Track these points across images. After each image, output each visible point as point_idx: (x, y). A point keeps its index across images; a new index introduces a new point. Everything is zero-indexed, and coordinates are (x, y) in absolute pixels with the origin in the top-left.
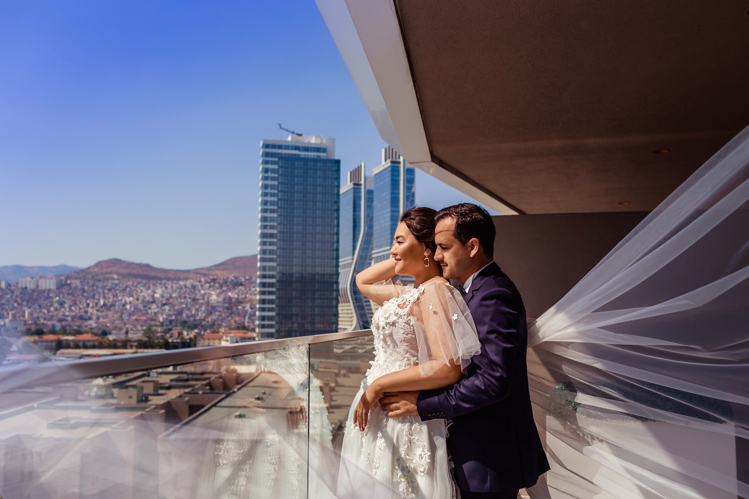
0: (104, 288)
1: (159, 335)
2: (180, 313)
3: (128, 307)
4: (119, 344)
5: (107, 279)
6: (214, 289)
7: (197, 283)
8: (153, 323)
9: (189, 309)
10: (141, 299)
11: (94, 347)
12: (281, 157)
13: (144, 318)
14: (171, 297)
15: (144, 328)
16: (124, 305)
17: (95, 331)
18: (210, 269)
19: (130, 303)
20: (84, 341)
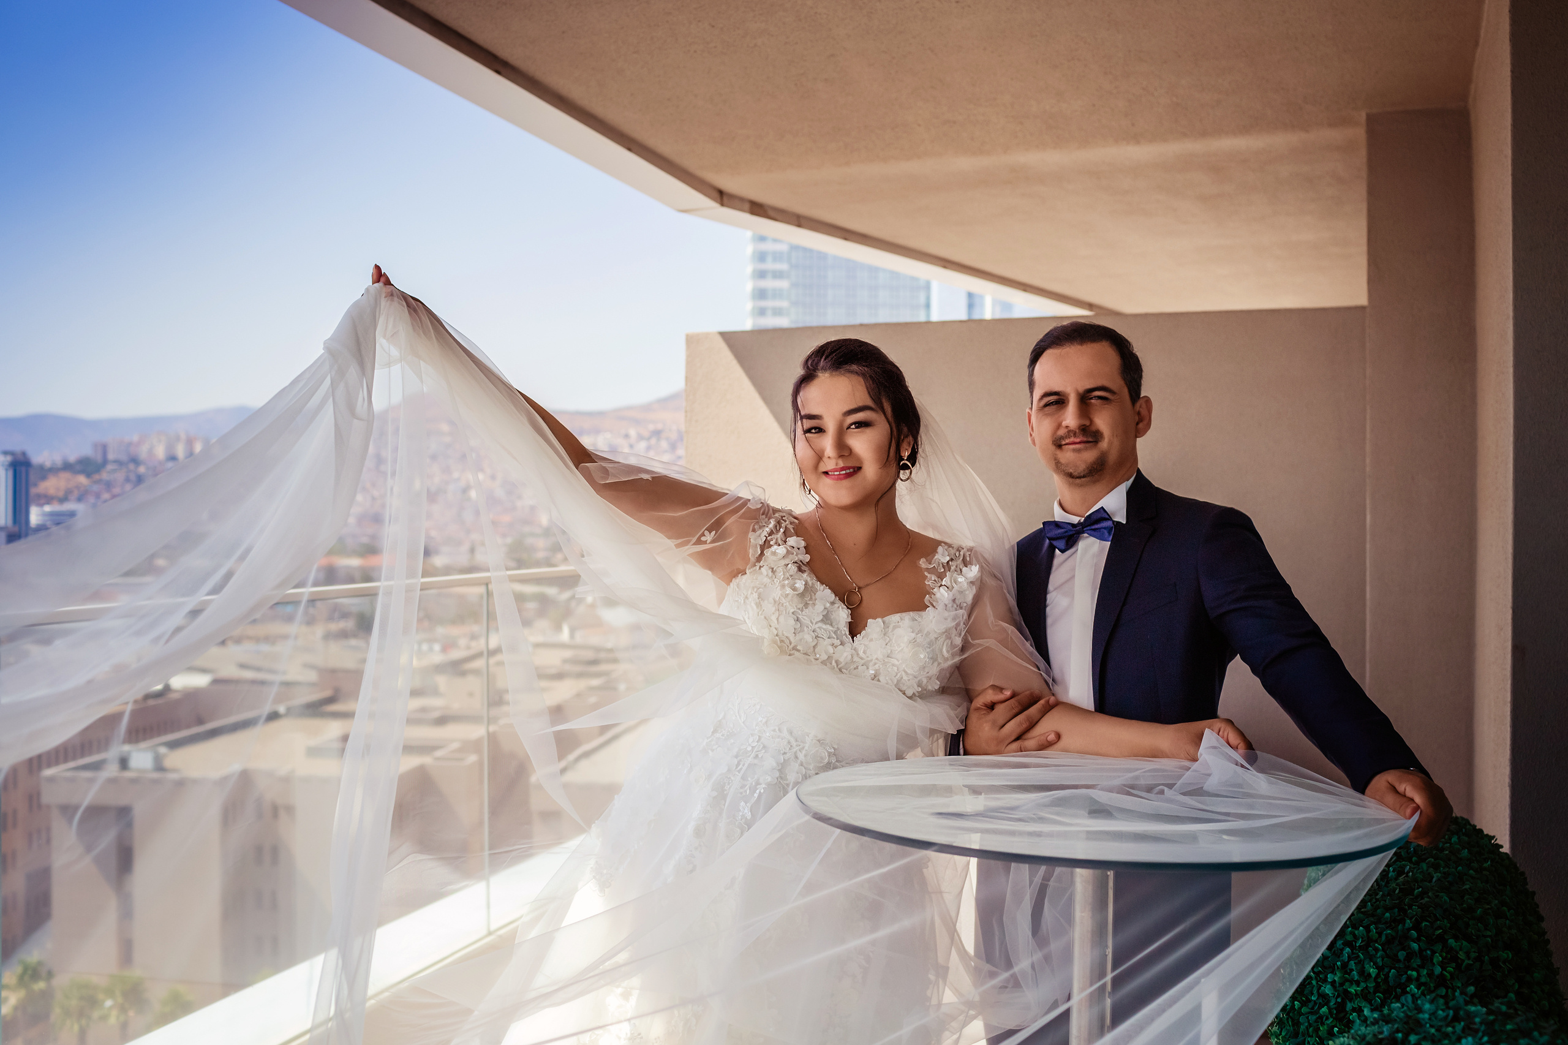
3: (473, 494)
15: (509, 540)
18: (647, 408)
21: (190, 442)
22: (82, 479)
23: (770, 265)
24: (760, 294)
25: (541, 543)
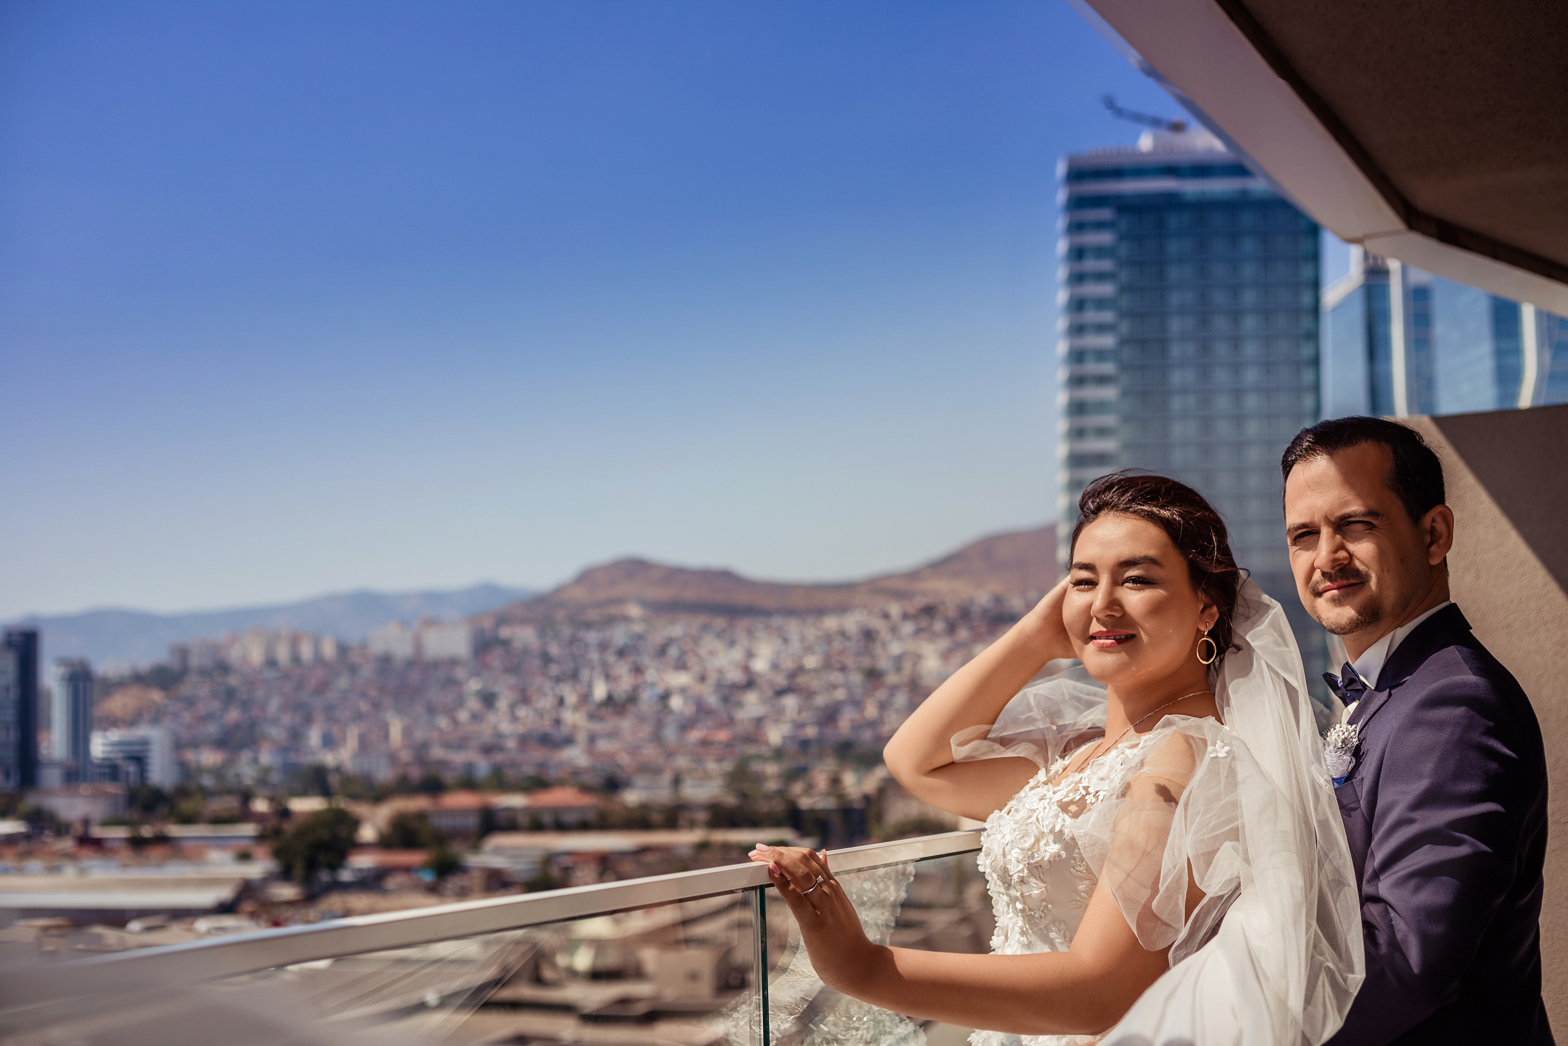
0: (603, 647)
1: (772, 786)
2: (830, 715)
3: (676, 703)
4: (656, 817)
5: (610, 621)
6: (933, 636)
7: (878, 624)
8: (751, 750)
9: (858, 704)
10: (712, 678)
11: (584, 826)
12: (1125, 206)
13: (722, 736)
14: (800, 670)
15: (728, 766)
16: (665, 697)
17: (589, 779)
18: (914, 575)
19: (683, 691)
20: (556, 811)
21: (295, 642)
22: (156, 696)
23: (1092, 367)
24: (1077, 408)
25: (771, 769)
